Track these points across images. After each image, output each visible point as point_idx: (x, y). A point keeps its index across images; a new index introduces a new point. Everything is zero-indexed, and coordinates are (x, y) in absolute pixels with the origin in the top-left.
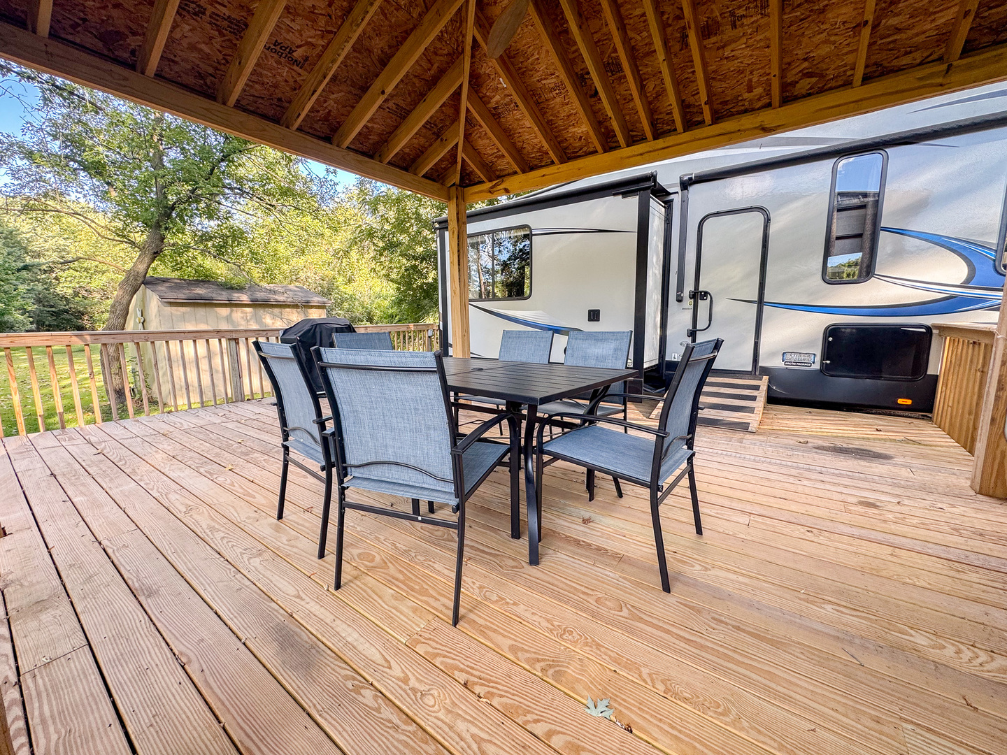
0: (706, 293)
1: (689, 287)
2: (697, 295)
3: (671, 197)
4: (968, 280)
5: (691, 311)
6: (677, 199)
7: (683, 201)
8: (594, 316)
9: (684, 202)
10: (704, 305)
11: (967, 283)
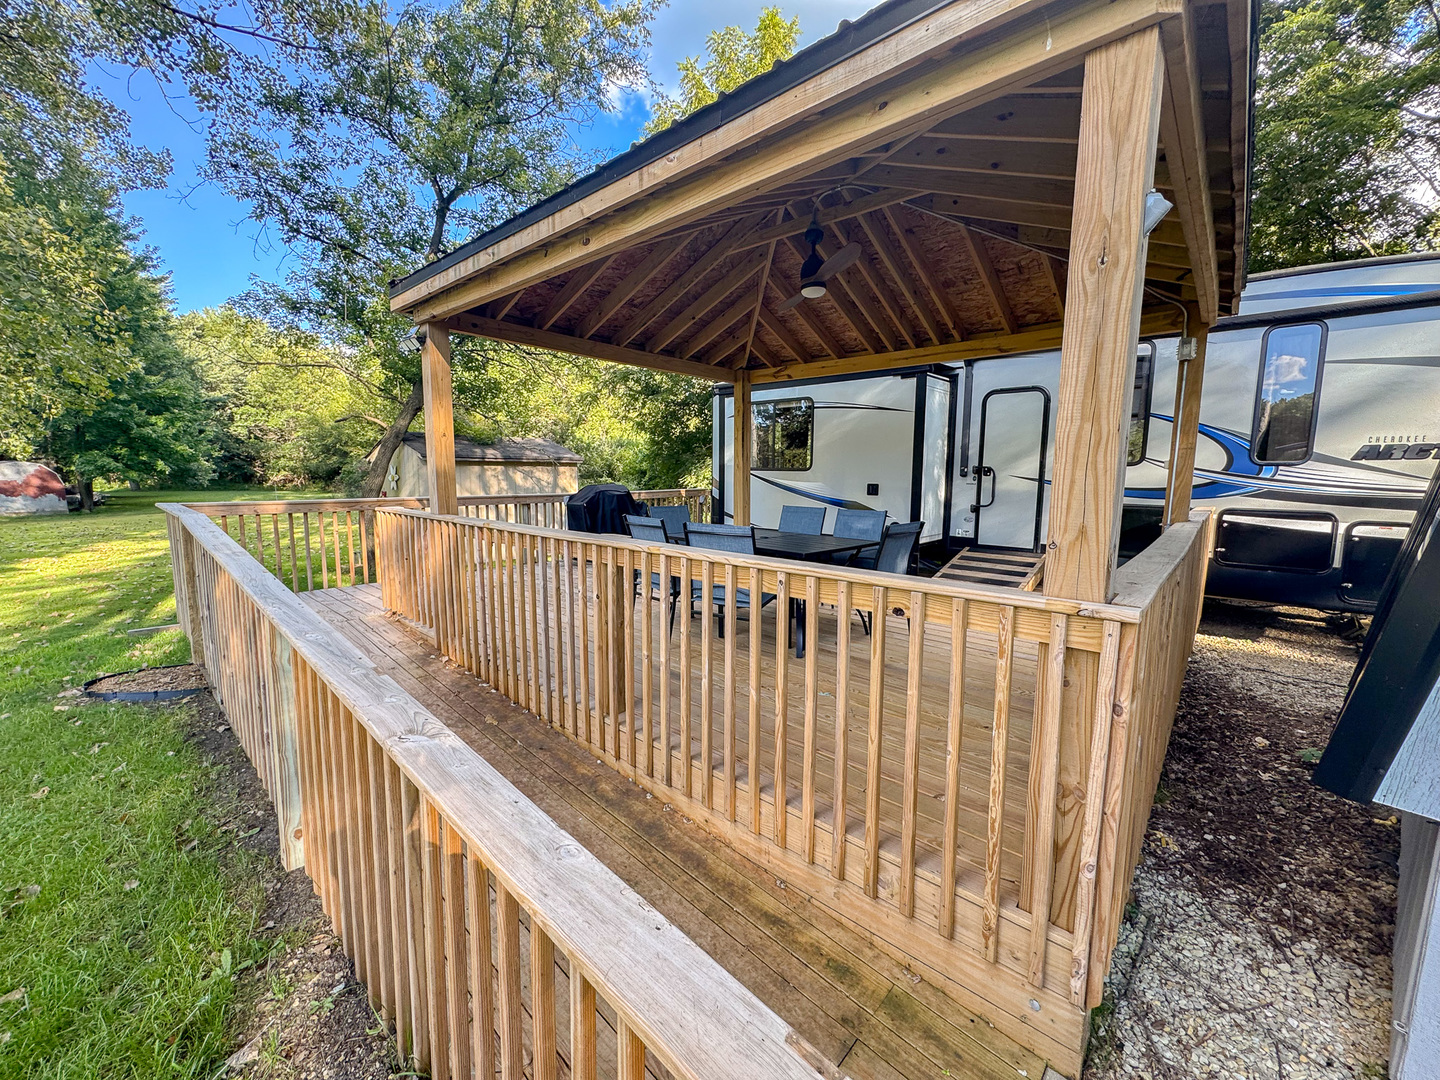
0: (990, 470)
1: (973, 462)
2: (981, 471)
3: (958, 371)
4: (1227, 468)
5: (975, 487)
6: (962, 373)
7: (967, 377)
8: (873, 490)
9: (969, 377)
10: (986, 481)
11: (1227, 470)
